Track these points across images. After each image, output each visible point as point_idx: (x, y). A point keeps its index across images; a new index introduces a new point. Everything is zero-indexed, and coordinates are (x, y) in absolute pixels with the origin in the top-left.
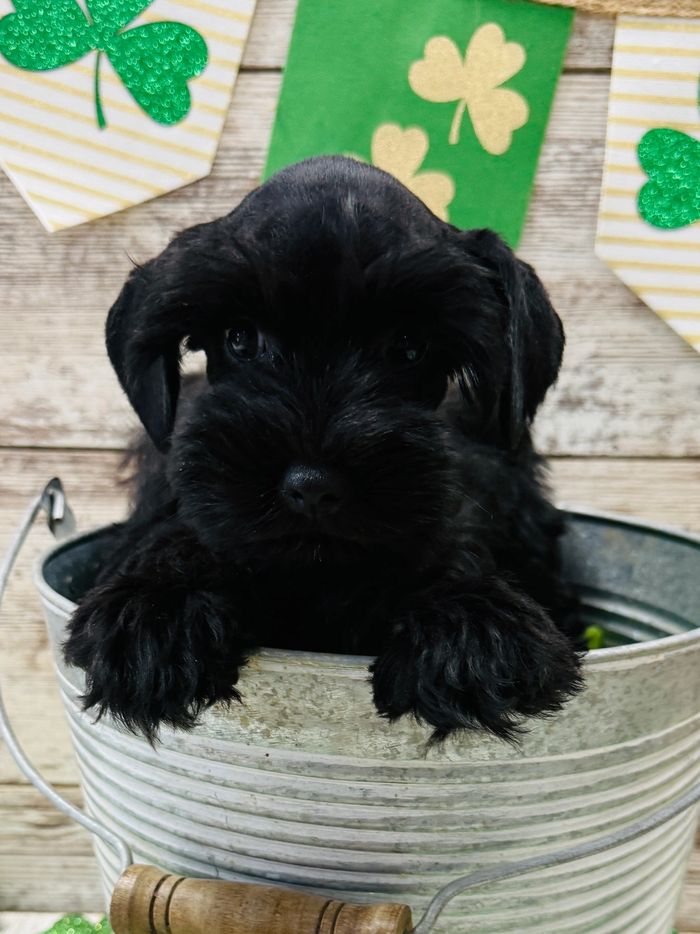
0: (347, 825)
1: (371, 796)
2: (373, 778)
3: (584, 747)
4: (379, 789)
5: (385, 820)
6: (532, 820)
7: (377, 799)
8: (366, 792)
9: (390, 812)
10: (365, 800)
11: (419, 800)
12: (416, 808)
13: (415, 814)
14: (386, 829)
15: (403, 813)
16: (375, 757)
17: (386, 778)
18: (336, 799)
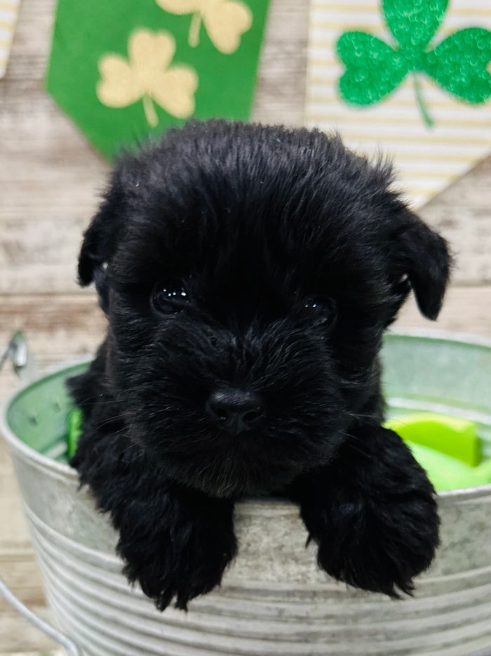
0: (265, 638)
1: (286, 614)
2: (286, 599)
3: (474, 567)
4: (292, 608)
5: (298, 634)
6: (429, 631)
7: (291, 617)
8: (281, 612)
9: (302, 628)
10: (280, 617)
11: (328, 617)
12: (326, 624)
13: (326, 629)
14: (299, 641)
15: (314, 628)
16: (288, 582)
17: (297, 599)
18: (254, 617)
